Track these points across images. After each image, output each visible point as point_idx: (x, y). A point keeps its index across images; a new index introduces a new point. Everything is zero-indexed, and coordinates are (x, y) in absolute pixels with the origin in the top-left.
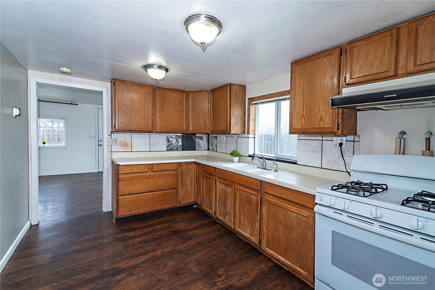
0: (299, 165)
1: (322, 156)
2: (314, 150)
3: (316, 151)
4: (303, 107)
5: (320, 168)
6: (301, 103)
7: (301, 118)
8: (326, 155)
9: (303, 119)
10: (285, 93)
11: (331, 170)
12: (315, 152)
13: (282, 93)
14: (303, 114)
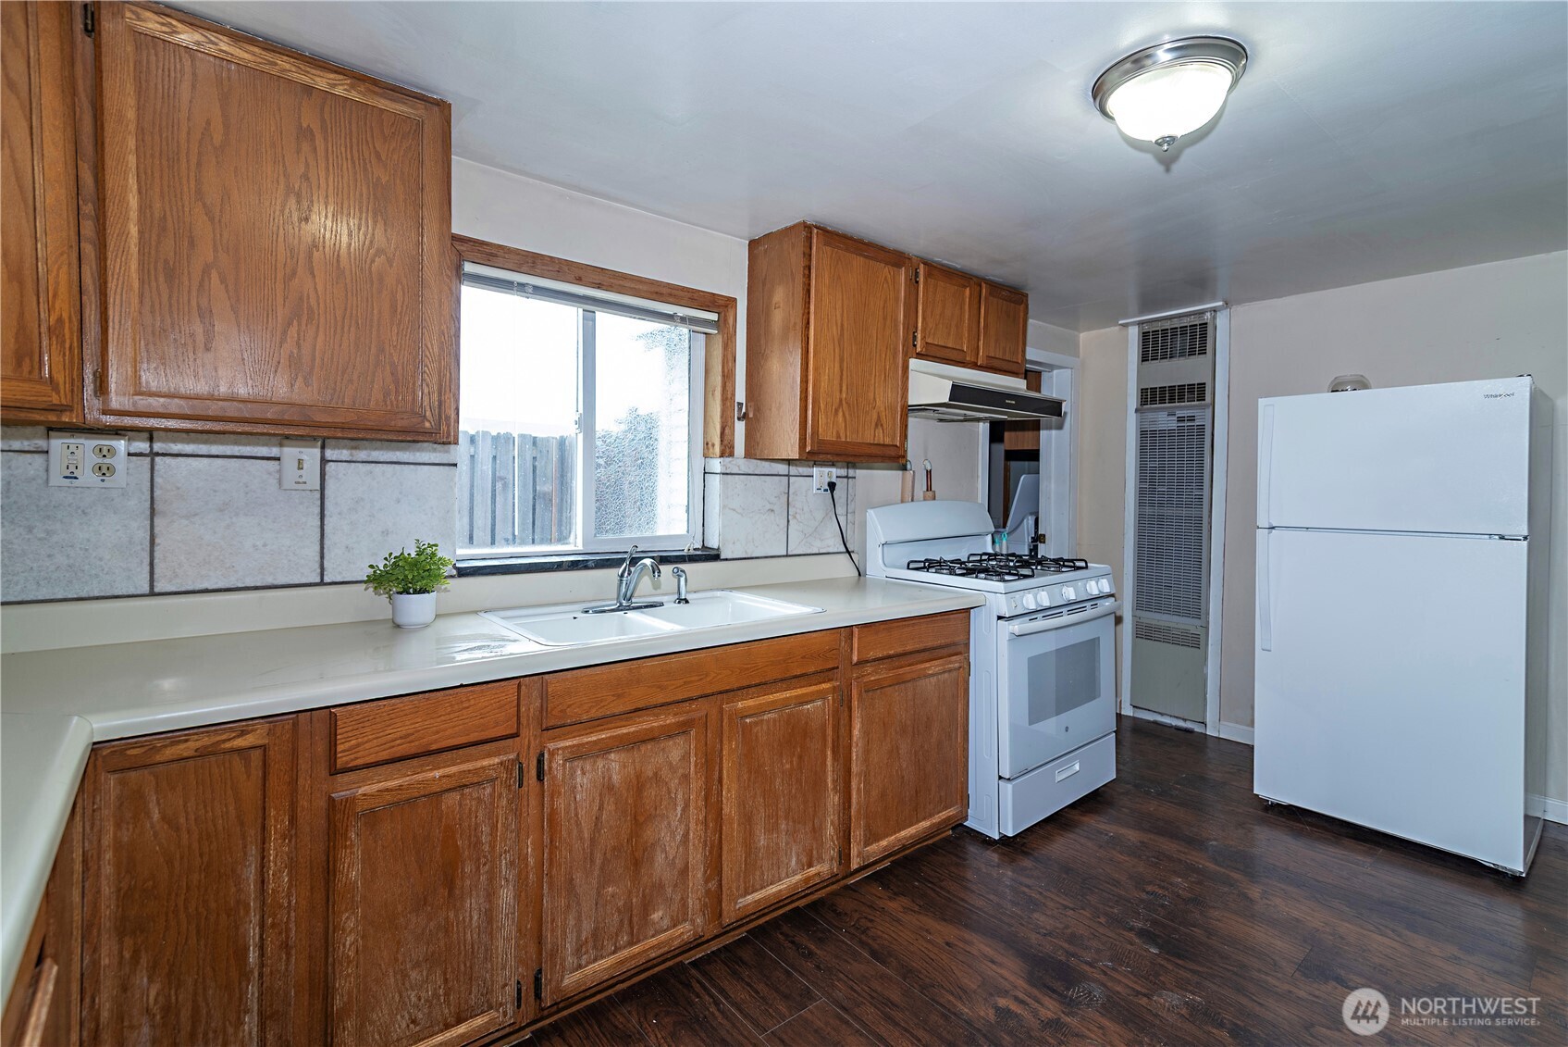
0: (726, 560)
1: (788, 521)
2: (768, 507)
3: (775, 508)
4: (841, 379)
5: (784, 556)
6: (837, 365)
7: (836, 411)
8: (798, 516)
9: (840, 414)
10: (674, 292)
11: (808, 555)
12: (772, 511)
13: (665, 291)
14: (841, 400)
